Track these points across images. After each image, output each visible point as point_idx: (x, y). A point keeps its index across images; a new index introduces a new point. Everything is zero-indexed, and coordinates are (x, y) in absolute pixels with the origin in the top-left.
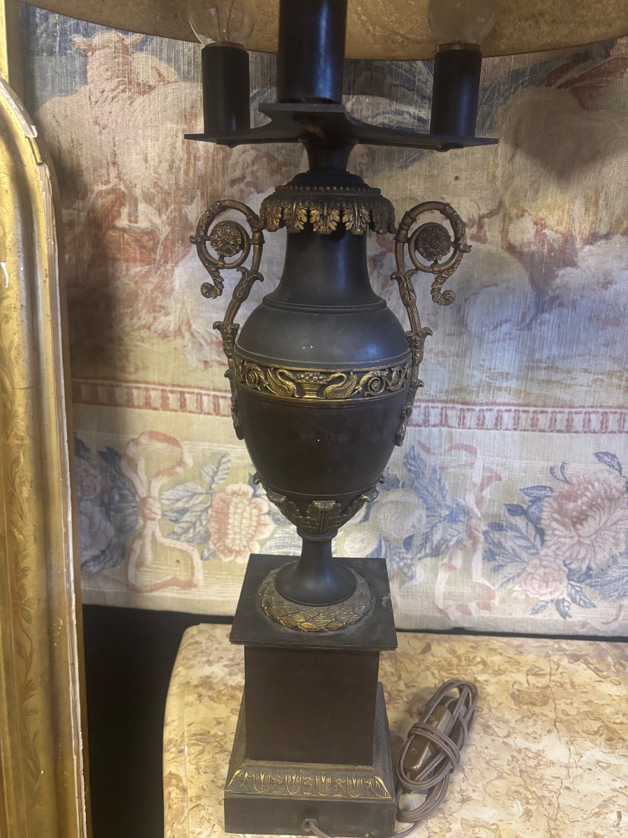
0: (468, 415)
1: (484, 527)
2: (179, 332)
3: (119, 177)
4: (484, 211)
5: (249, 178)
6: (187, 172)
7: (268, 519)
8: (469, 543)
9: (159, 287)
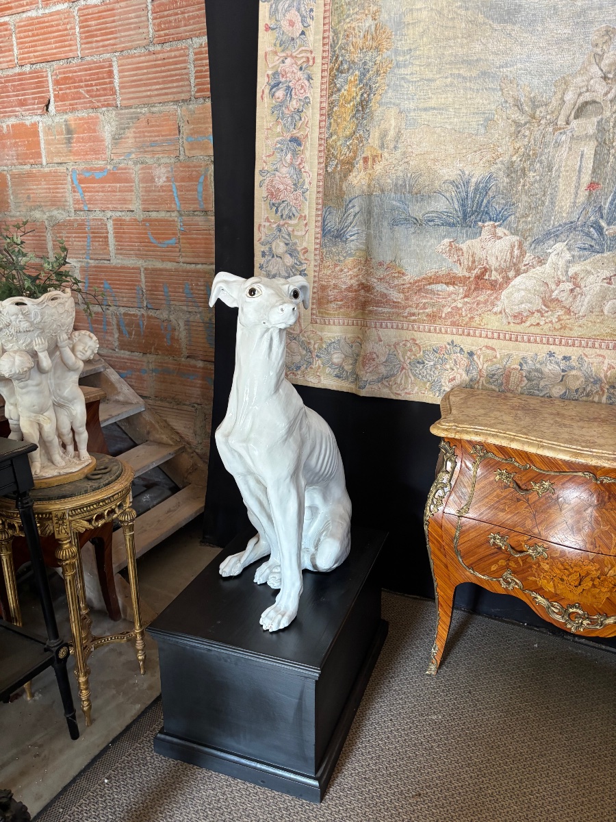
0: (603, 344)
1: (607, 387)
2: (501, 312)
3: (487, 263)
4: (612, 275)
5: (531, 264)
6: (510, 262)
7: (525, 379)
8: (601, 393)
9: (496, 298)
